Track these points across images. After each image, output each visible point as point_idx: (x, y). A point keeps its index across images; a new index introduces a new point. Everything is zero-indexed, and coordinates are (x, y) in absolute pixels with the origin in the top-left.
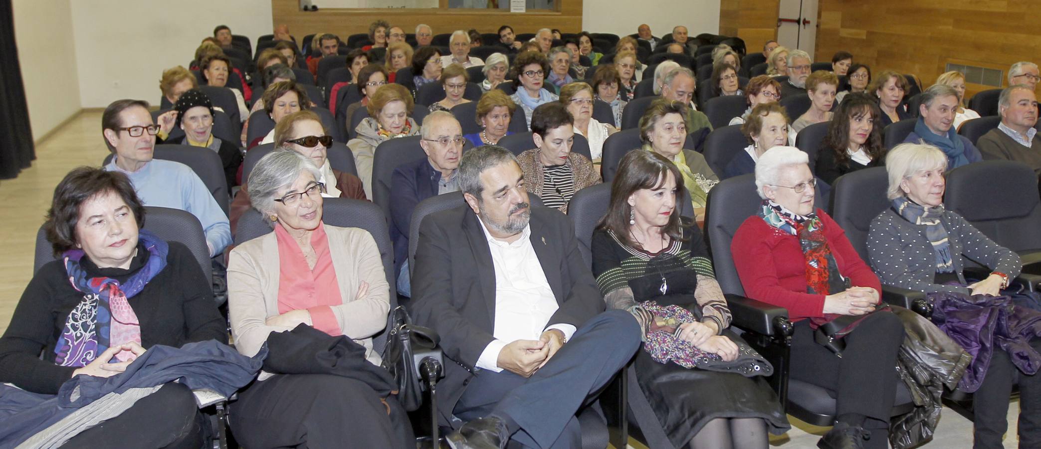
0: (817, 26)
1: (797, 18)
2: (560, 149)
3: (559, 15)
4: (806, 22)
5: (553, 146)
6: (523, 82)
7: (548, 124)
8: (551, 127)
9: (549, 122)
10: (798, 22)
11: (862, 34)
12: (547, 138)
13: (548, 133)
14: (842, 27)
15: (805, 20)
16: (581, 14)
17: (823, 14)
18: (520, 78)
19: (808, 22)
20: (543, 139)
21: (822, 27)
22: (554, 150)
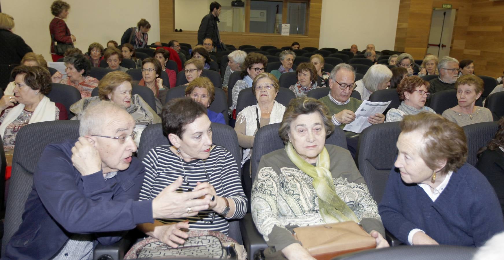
0: (451, 48)
1: (438, 44)
2: (202, 143)
3: (307, 38)
4: (443, 46)
5: (193, 142)
6: (249, 73)
7: (183, 121)
8: (186, 123)
9: (184, 119)
10: (439, 46)
11: (478, 52)
12: (185, 136)
13: (184, 130)
14: (466, 48)
15: (443, 45)
16: (318, 37)
17: (455, 41)
18: (248, 70)
19: (445, 46)
20: (181, 138)
21: (454, 48)
22: (195, 146)
